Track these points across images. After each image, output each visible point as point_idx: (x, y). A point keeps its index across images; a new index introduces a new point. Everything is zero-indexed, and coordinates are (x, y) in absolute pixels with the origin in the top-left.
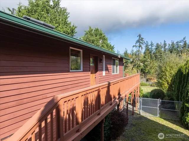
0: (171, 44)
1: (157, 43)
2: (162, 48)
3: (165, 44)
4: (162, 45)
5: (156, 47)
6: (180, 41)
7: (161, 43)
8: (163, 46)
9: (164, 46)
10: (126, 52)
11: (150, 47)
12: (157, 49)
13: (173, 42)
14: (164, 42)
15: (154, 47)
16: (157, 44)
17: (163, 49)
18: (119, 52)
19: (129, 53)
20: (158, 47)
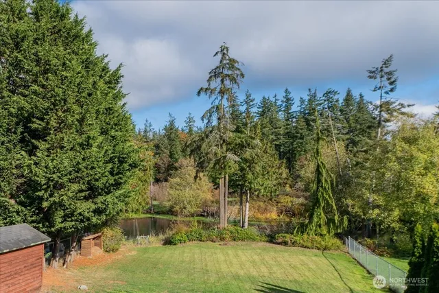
0: (307, 98)
1: (264, 98)
2: (280, 111)
3: (288, 100)
4: (279, 103)
5: (261, 110)
6: (371, 72)
7: (277, 98)
8: (281, 105)
9: (287, 106)
10: (172, 123)
11: (242, 109)
12: (262, 114)
13: (313, 92)
14: (284, 94)
15: (254, 110)
16: (264, 100)
17: (281, 115)
18: (150, 126)
19: (180, 129)
20: (266, 107)
